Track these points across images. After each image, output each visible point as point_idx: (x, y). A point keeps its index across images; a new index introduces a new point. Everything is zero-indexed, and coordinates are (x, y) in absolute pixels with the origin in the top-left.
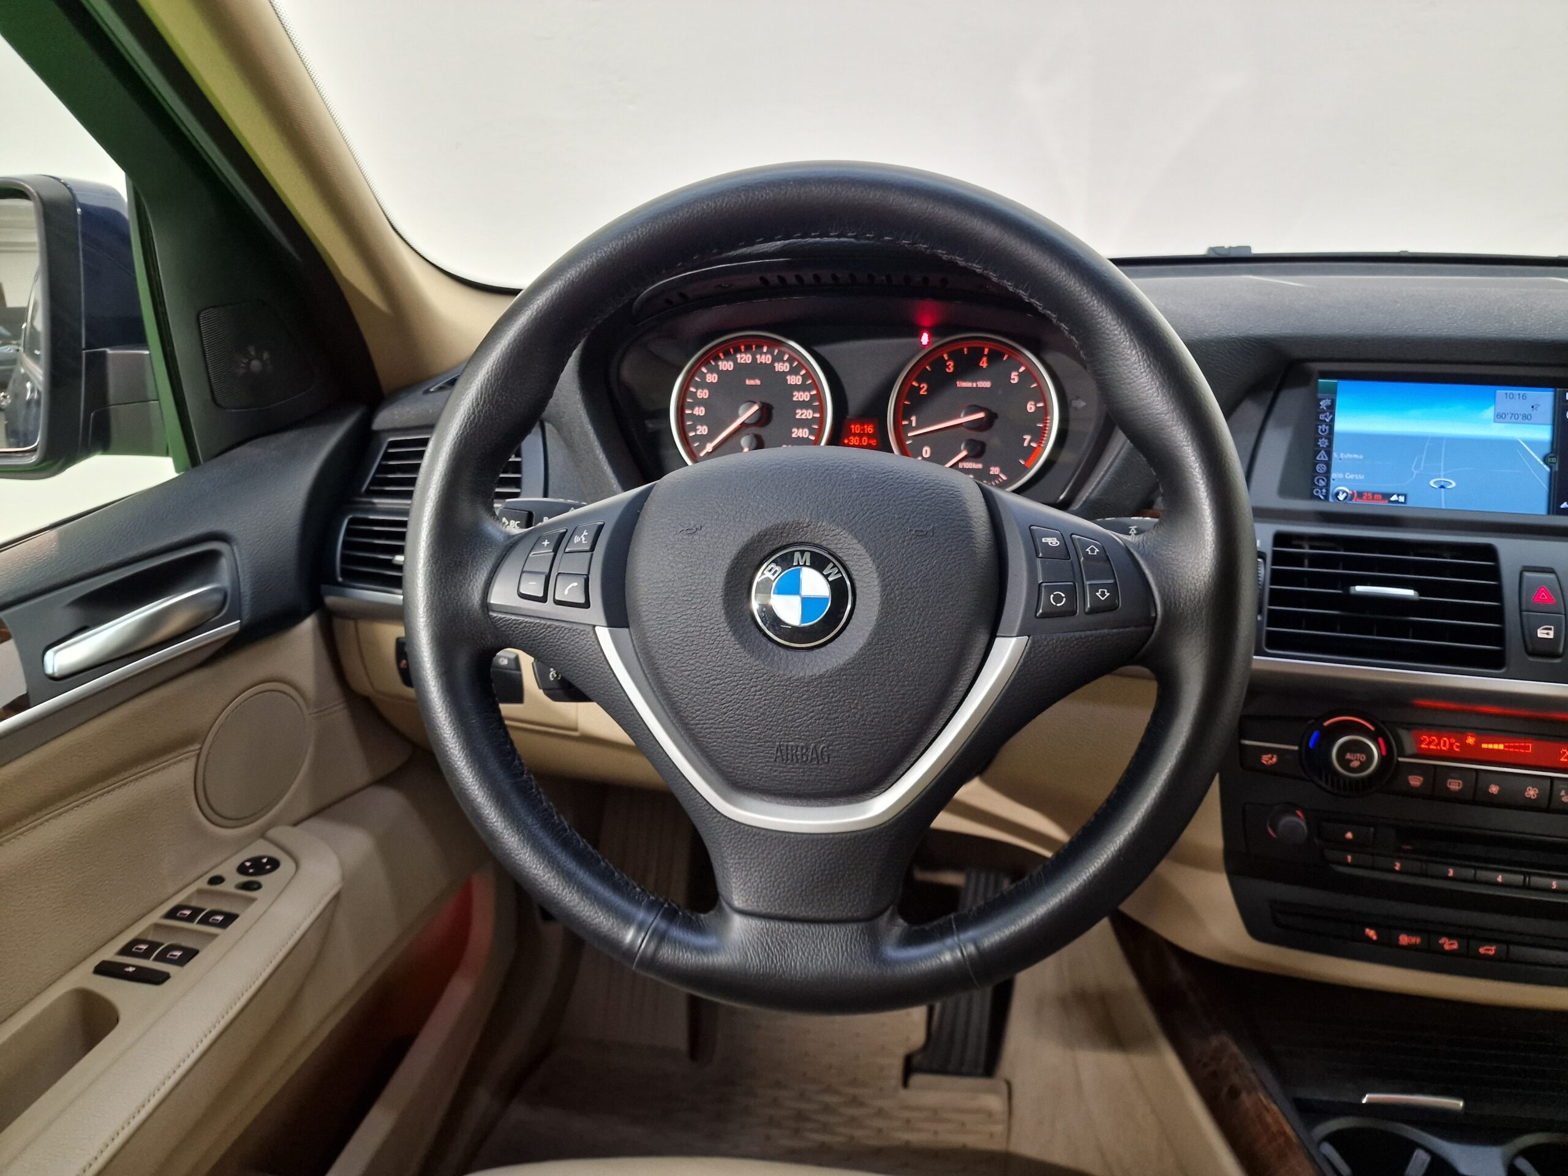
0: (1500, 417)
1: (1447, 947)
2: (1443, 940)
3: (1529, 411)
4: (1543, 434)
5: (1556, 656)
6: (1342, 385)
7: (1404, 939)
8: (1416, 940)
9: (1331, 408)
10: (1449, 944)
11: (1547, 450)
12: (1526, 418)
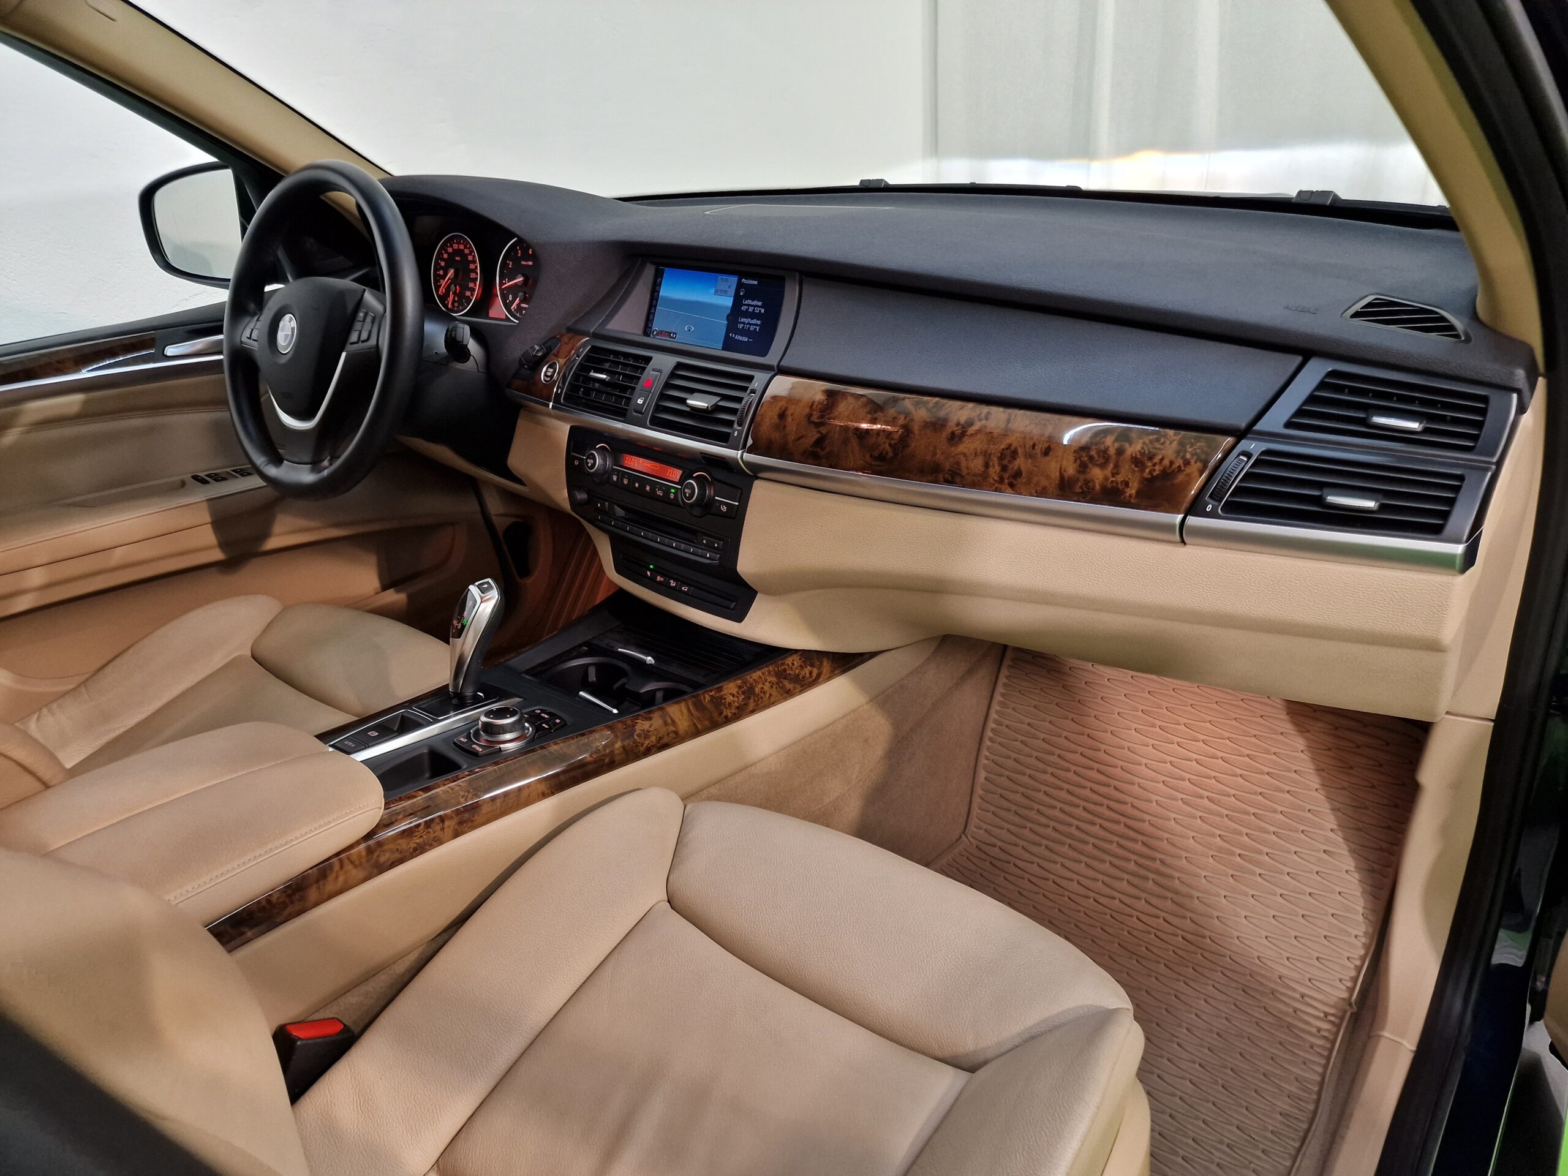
0: (716, 292)
1: (672, 584)
2: (672, 581)
3: (727, 289)
4: (728, 302)
5: (642, 413)
6: (667, 270)
7: (659, 578)
8: (662, 579)
9: (661, 282)
10: (673, 584)
11: (729, 311)
12: (724, 293)
